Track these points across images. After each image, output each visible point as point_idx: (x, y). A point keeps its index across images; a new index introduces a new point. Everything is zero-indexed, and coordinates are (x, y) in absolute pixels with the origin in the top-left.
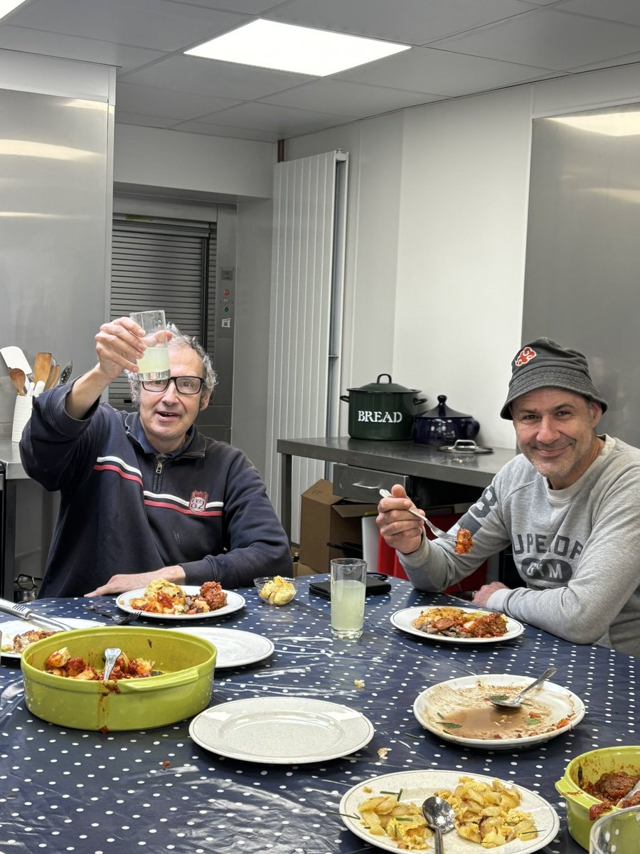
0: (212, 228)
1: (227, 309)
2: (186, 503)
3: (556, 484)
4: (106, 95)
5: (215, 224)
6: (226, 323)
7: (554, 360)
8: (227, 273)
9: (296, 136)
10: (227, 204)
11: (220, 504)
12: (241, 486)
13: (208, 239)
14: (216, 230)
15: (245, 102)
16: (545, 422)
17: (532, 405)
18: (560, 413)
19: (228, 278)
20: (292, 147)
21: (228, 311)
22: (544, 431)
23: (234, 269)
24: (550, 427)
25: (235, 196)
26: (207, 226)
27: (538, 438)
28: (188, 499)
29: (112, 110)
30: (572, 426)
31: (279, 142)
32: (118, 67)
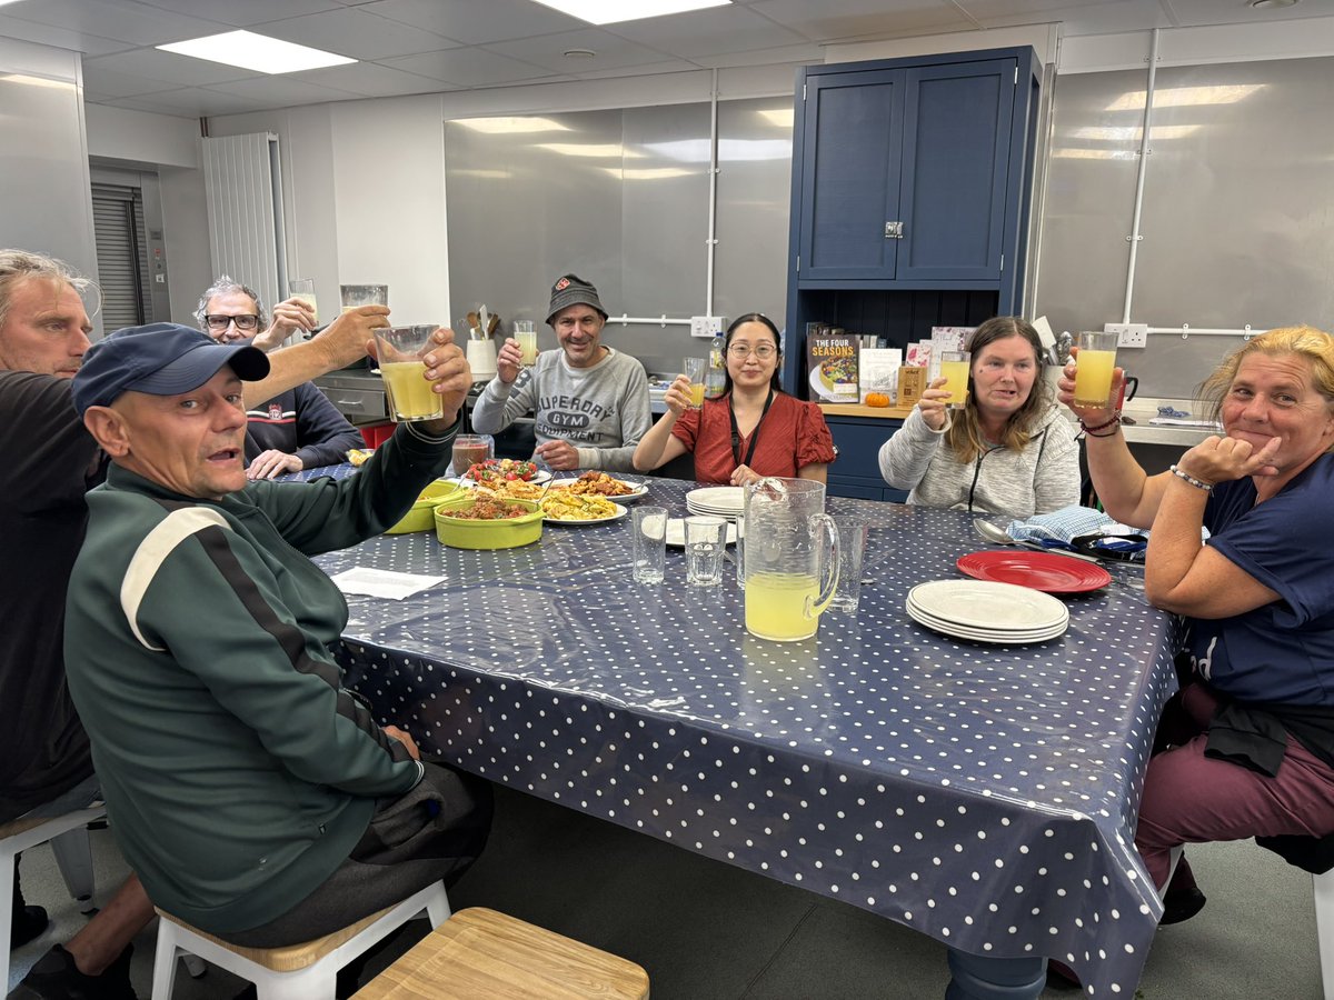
0: (136, 192)
1: (159, 266)
2: (267, 415)
3: (578, 364)
4: (74, 77)
5: (140, 189)
6: (160, 278)
7: (581, 287)
8: (156, 233)
9: (219, 116)
10: (150, 171)
11: (293, 413)
12: (309, 398)
13: (132, 203)
14: (140, 195)
15: (188, 87)
16: (577, 324)
17: (570, 315)
18: (584, 320)
19: (157, 239)
20: (215, 124)
21: (161, 268)
22: (576, 330)
23: (162, 230)
24: (580, 328)
25: (156, 164)
26: (130, 191)
27: (573, 335)
28: (267, 411)
29: (81, 91)
30: (591, 329)
31: (201, 119)
32: (82, 53)
